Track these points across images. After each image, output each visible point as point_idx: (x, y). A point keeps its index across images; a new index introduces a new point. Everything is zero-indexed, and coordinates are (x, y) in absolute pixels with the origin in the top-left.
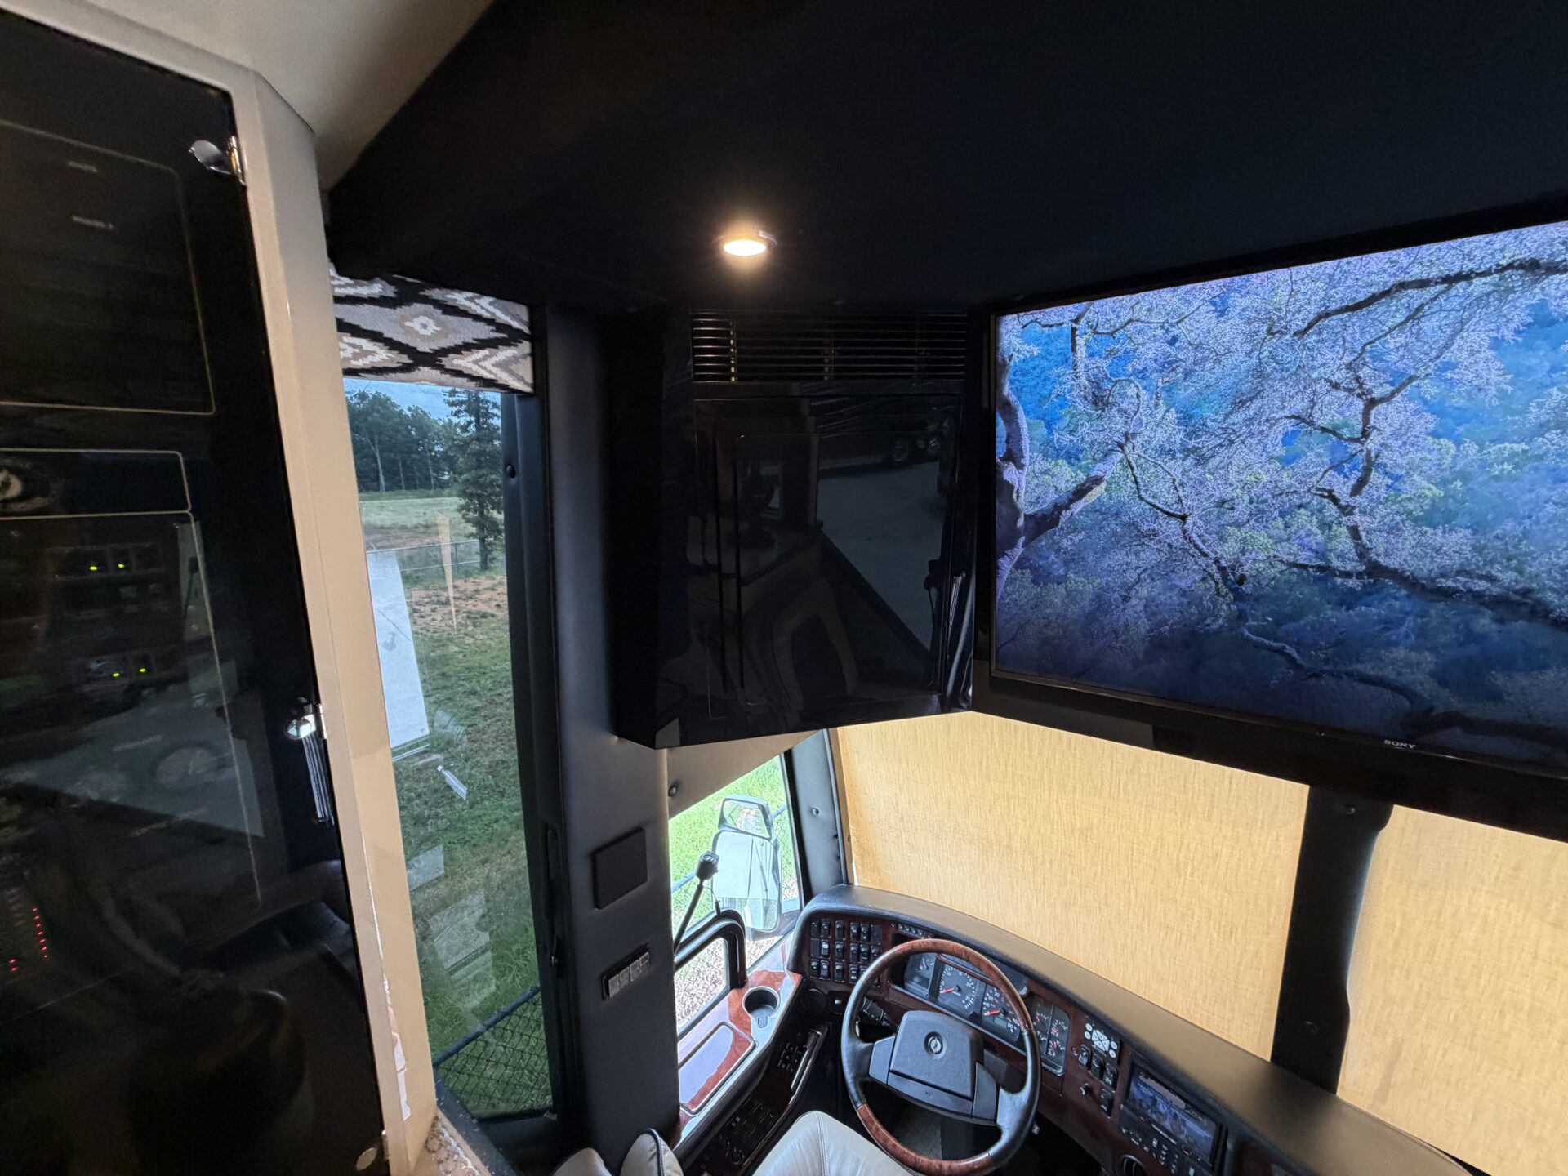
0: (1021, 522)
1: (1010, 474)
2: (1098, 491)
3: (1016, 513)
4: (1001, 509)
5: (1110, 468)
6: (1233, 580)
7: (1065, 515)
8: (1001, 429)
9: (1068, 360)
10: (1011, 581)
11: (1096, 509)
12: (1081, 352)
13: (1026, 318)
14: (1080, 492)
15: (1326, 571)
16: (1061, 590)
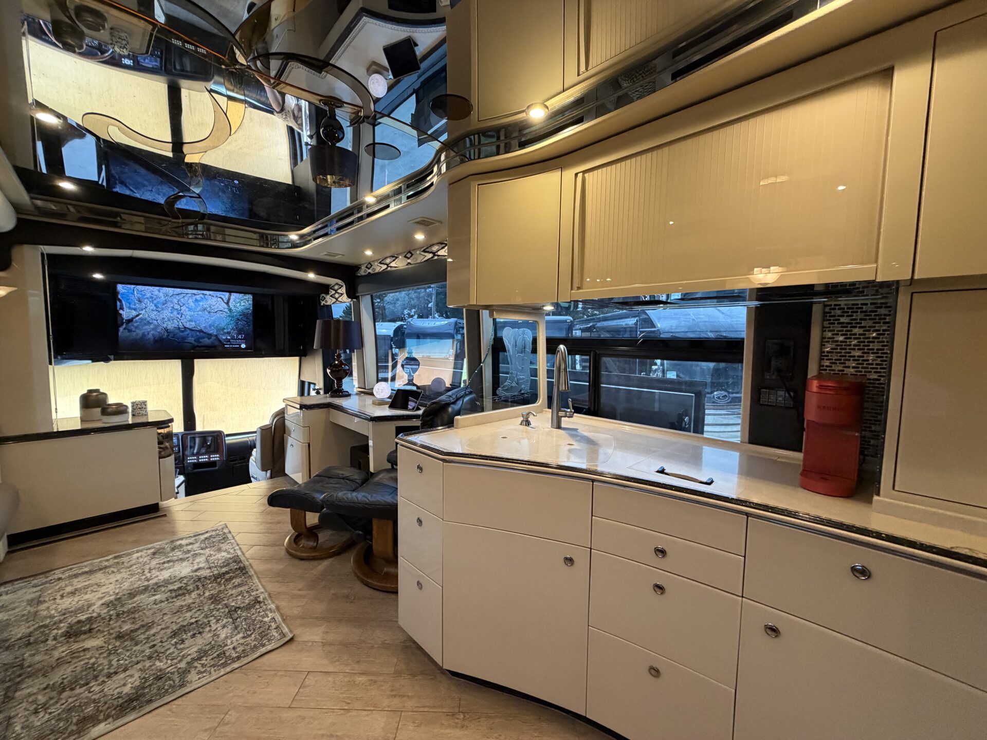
0: (124, 321)
1: (121, 312)
2: (141, 316)
3: (123, 319)
4: (119, 318)
5: (143, 312)
6: (166, 330)
7: (134, 320)
8: (118, 303)
9: (133, 294)
10: (122, 332)
11: (140, 319)
12: (135, 293)
13: (123, 285)
14: (137, 316)
15: (179, 328)
16: (135, 333)
